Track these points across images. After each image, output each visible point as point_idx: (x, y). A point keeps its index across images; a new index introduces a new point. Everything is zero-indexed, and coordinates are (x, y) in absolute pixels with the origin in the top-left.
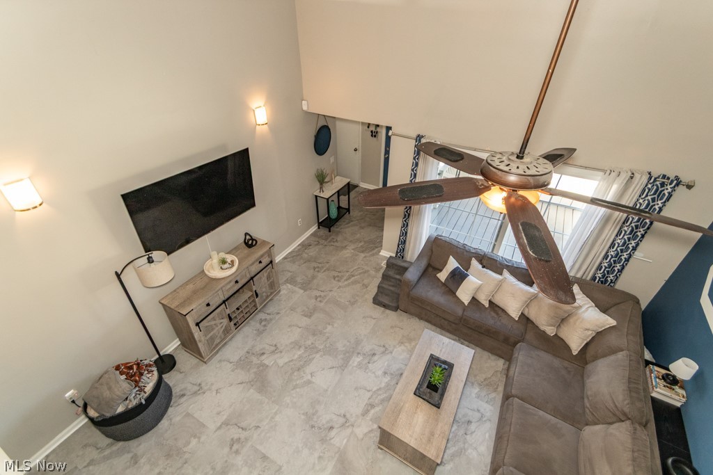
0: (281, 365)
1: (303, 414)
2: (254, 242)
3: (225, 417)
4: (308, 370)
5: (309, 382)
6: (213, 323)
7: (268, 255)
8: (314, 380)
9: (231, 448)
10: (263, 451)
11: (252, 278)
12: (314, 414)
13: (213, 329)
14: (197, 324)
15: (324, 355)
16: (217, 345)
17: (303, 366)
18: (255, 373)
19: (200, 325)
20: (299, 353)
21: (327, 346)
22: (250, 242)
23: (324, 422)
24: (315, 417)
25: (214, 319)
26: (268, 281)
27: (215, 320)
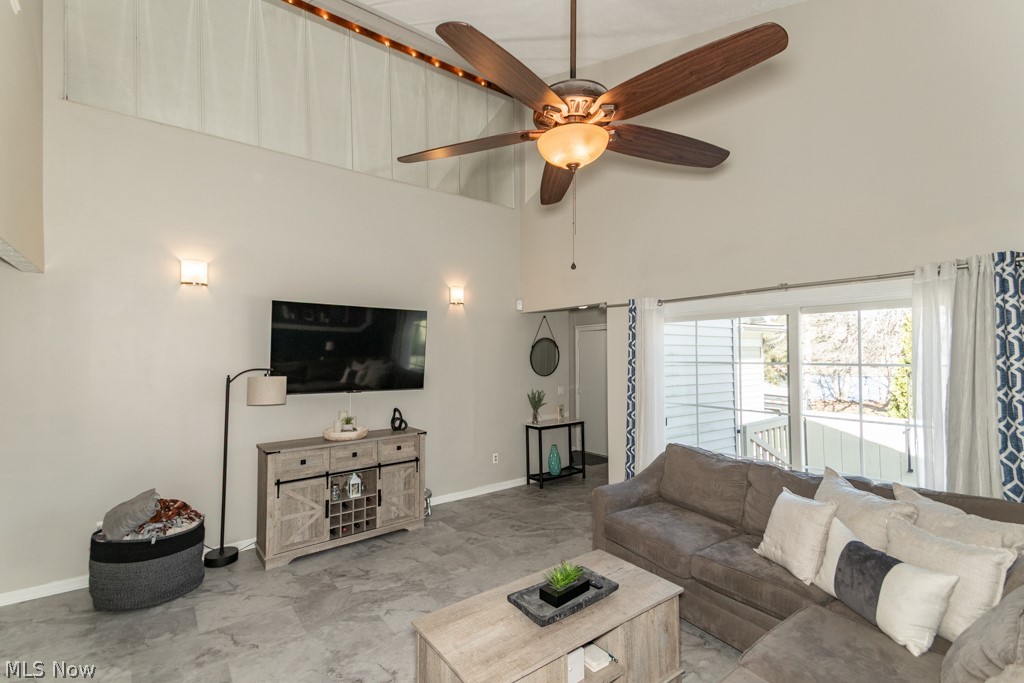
0: (353, 591)
1: (332, 652)
2: (403, 425)
3: (229, 624)
4: (386, 606)
5: (378, 618)
6: (300, 497)
7: (415, 445)
8: (385, 618)
9: (198, 658)
10: (233, 676)
11: (380, 466)
12: (347, 656)
13: (296, 510)
14: (278, 483)
15: (428, 595)
16: (293, 544)
17: (382, 600)
18: (313, 592)
19: (281, 486)
20: (393, 585)
21: (441, 587)
22: (398, 425)
23: (355, 669)
24: (346, 660)
25: (303, 491)
26: (405, 489)
27: (304, 495)
